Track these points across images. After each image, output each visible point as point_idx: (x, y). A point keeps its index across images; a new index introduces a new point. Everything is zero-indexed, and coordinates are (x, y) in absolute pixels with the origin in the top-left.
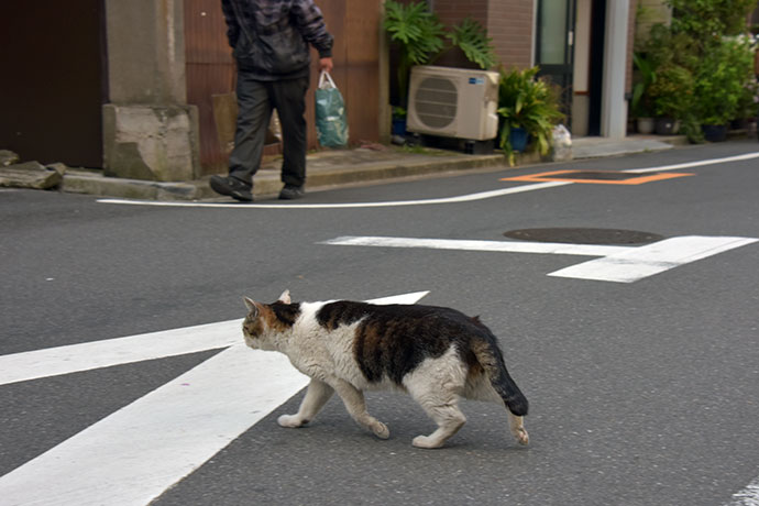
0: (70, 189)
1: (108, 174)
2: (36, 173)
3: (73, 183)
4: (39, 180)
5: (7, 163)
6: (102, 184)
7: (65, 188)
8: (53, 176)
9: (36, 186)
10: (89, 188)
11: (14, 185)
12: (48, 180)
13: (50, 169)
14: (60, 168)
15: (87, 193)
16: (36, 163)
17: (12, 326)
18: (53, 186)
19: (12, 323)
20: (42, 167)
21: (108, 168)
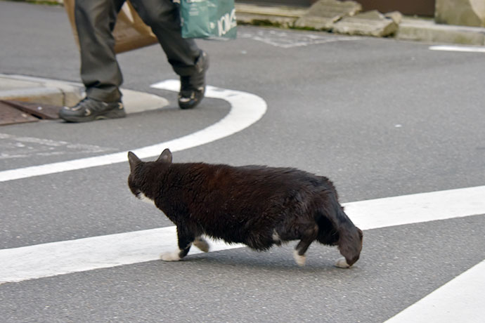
0: (405, 36)
1: (439, 22)
2: (376, 22)
3: (407, 31)
4: (378, 29)
5: (352, 13)
6: (433, 31)
7: (400, 35)
8: (391, 24)
9: (376, 33)
10: (421, 35)
11: (357, 34)
12: (386, 29)
13: (388, 18)
14: (397, 16)
15: (419, 40)
16: (376, 12)
17: (372, 172)
18: (390, 34)
19: (372, 168)
20: (381, 16)
21: (440, 16)
